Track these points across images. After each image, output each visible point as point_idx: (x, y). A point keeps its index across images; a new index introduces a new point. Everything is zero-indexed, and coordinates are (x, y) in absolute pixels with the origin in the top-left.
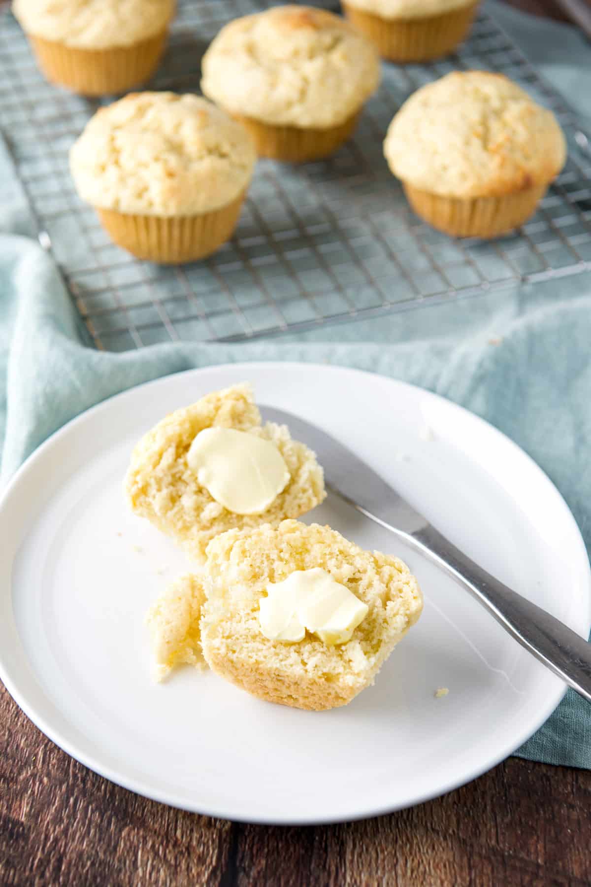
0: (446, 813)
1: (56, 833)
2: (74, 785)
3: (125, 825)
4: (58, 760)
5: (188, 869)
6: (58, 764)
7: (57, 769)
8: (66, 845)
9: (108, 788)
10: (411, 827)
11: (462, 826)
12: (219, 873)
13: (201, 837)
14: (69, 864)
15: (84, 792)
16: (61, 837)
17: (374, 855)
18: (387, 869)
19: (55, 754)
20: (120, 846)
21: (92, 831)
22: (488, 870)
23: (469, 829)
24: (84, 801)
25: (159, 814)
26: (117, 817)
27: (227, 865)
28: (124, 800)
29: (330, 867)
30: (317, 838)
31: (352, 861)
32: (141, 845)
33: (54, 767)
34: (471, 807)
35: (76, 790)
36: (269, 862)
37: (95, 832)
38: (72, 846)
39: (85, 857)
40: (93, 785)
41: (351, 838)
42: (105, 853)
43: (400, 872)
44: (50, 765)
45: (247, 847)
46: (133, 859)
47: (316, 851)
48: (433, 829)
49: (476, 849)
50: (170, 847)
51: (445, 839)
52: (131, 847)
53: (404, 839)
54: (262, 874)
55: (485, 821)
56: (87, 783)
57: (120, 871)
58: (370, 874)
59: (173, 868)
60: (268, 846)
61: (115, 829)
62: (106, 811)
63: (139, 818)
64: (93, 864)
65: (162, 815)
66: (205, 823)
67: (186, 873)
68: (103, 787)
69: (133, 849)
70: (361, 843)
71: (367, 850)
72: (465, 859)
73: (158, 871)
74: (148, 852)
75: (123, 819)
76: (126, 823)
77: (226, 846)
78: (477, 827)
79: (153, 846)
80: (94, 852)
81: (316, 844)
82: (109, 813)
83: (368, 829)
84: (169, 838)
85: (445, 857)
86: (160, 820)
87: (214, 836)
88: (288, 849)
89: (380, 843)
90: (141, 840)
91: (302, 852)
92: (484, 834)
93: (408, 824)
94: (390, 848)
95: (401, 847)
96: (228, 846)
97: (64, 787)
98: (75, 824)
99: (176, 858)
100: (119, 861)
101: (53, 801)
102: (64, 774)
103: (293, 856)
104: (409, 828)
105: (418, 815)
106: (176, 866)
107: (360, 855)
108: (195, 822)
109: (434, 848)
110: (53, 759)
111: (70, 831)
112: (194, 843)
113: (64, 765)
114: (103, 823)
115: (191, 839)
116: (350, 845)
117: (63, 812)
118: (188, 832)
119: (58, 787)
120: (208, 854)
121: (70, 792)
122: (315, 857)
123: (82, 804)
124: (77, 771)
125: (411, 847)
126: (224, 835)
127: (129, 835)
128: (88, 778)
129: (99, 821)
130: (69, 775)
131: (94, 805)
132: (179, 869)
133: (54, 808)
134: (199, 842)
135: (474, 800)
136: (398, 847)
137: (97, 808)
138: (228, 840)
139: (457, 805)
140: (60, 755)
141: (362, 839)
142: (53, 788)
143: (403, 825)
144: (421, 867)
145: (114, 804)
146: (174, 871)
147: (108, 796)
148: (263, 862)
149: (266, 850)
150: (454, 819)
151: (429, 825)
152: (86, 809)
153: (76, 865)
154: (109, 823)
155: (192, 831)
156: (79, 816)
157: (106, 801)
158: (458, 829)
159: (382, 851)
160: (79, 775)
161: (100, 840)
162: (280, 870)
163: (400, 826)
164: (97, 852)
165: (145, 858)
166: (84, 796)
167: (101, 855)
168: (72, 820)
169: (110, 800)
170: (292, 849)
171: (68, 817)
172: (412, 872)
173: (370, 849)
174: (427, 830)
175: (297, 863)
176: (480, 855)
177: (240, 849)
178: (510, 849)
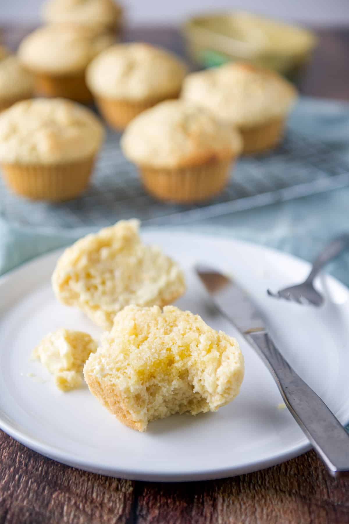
0: (290, 480)
1: (4, 496)
2: (19, 468)
3: (56, 490)
4: (9, 453)
5: (101, 516)
6: (8, 456)
7: (8, 458)
8: (11, 503)
9: (44, 470)
10: (265, 489)
11: (302, 488)
12: (124, 519)
13: (111, 497)
14: (13, 515)
15: (26, 472)
16: (8, 499)
17: (238, 506)
18: (248, 514)
19: (6, 450)
20: (51, 503)
21: (31, 495)
22: (323, 514)
23: (308, 489)
24: (26, 477)
25: (81, 484)
26: (49, 486)
27: (130, 513)
28: (55, 476)
29: (206, 514)
30: (196, 497)
31: (222, 510)
32: (66, 503)
33: (5, 458)
34: (307, 477)
35: (21, 470)
36: (161, 512)
37: (33, 495)
38: (15, 503)
39: (25, 509)
40: (33, 467)
41: (221, 496)
42: (40, 508)
43: (258, 516)
44: (3, 456)
45: (144, 503)
46: (60, 511)
47: (195, 504)
48: (281, 491)
49: (314, 501)
50: (88, 503)
51: (290, 495)
52: (59, 504)
53: (260, 496)
54: (156, 519)
55: (318, 484)
56: (29, 466)
57: (50, 518)
58: (236, 518)
59: (89, 517)
60: (160, 502)
61: (48, 493)
62: (41, 482)
63: (66, 487)
64: (31, 514)
65: (82, 484)
66: (114, 489)
67: (99, 520)
68: (40, 469)
69: (60, 505)
70: (229, 500)
71: (233, 503)
72: (306, 508)
73: (79, 518)
74: (72, 507)
75: (54, 487)
76: (56, 489)
77: (129, 503)
78: (313, 488)
79: (75, 503)
80: (31, 507)
81: (195, 500)
82: (44, 484)
83: (234, 491)
84: (87, 498)
85: (291, 507)
86: (81, 487)
87: (121, 497)
88: (175, 503)
89: (242, 499)
90: (67, 500)
91: (185, 505)
92: (318, 492)
93: (262, 487)
94: (250, 502)
95: (258, 501)
96: (131, 503)
97: (12, 469)
98: (19, 491)
99: (92, 510)
100: (50, 512)
101: (4, 477)
102: (12, 461)
103: (179, 508)
104: (263, 490)
105: (269, 482)
106: (92, 515)
107: (228, 506)
108: (107, 488)
109: (282, 501)
110: (5, 453)
111: (15, 495)
112: (106, 501)
113: (13, 456)
114: (39, 490)
115: (103, 499)
116: (220, 500)
117: (10, 484)
118: (101, 495)
119: (7, 469)
120: (116, 508)
121: (16, 471)
122: (195, 508)
123: (24, 479)
124: (22, 460)
125: (266, 501)
126: (128, 496)
127: (58, 496)
128: (30, 463)
129: (36, 488)
130: (16, 462)
131: (33, 479)
132: (94, 517)
133: (4, 481)
134: (109, 500)
135: (310, 472)
136: (256, 501)
137: (35, 481)
138: (131, 498)
139: (297, 476)
140: (10, 450)
141: (229, 496)
142: (4, 469)
143: (259, 488)
144: (274, 513)
145: (48, 479)
146: (91, 517)
147: (43, 474)
148: (157, 512)
149: (158, 505)
150: (296, 484)
151: (278, 488)
152: (27, 482)
153: (18, 516)
154: (44, 489)
155: (104, 493)
156: (22, 486)
157: (42, 477)
158: (299, 489)
159: (244, 504)
160: (23, 462)
161: (36, 499)
162: (169, 517)
163: (256, 489)
164: (34, 507)
165: (69, 511)
166: (27, 474)
167: (37, 509)
168: (16, 489)
169: (45, 476)
170: (178, 503)
171: (14, 486)
172: (268, 515)
173: (236, 503)
174: (276, 491)
175: (182, 512)
176: (316, 505)
177: (140, 504)
178: (338, 501)
